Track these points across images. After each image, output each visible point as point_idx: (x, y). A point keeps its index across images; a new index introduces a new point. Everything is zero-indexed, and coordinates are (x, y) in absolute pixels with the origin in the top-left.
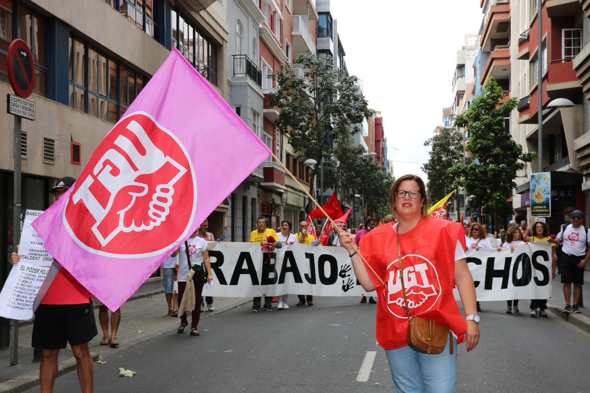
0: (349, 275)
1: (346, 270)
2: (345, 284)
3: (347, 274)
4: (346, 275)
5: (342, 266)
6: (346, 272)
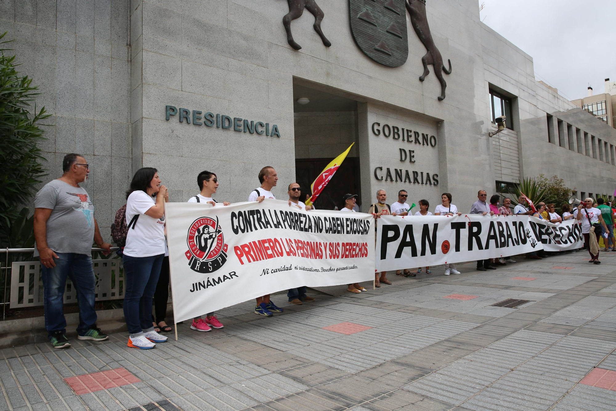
0: (531, 236)
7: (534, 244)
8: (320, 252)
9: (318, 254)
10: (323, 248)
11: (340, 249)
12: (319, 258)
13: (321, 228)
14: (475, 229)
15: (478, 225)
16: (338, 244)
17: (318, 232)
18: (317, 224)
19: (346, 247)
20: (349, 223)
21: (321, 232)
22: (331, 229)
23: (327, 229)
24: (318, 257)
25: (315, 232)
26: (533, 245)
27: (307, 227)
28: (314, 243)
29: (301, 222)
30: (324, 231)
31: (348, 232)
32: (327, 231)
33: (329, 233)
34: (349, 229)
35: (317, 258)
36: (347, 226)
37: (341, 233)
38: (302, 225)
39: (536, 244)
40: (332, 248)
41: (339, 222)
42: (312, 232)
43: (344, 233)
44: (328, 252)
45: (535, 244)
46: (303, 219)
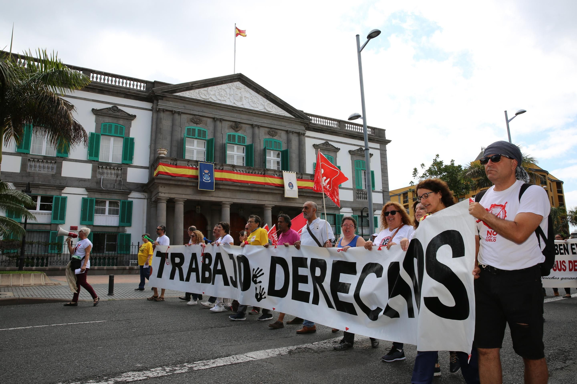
0: (260, 282)
1: (258, 275)
2: (258, 292)
3: (258, 280)
4: (257, 282)
5: (254, 269)
6: (257, 277)
7: (261, 295)
14: (177, 260)
15: (181, 256)
26: (259, 297)
39: (265, 298)
45: (263, 297)
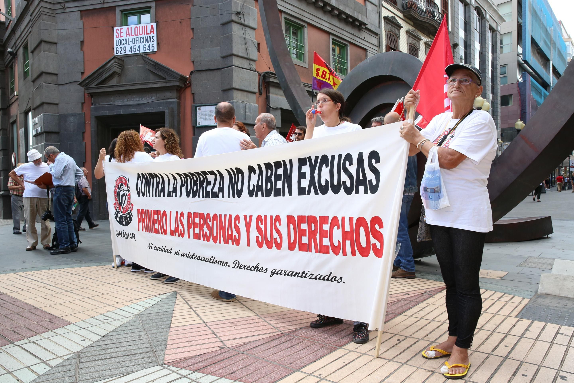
8: (235, 233)
9: (231, 237)
10: (242, 226)
11: (283, 228)
12: (233, 244)
13: (239, 188)
16: (278, 218)
17: (234, 197)
18: (233, 183)
19: (299, 226)
20: (306, 169)
21: (239, 195)
22: (259, 188)
23: (251, 189)
24: (230, 241)
25: (229, 197)
27: (216, 190)
28: (225, 216)
29: (209, 183)
30: (245, 192)
31: (302, 191)
32: (251, 194)
33: (256, 196)
34: (305, 183)
35: (228, 243)
36: (301, 176)
37: (284, 195)
38: (209, 189)
40: (262, 227)
41: (280, 171)
42: (223, 197)
43: (290, 194)
44: (254, 233)
46: (211, 178)
